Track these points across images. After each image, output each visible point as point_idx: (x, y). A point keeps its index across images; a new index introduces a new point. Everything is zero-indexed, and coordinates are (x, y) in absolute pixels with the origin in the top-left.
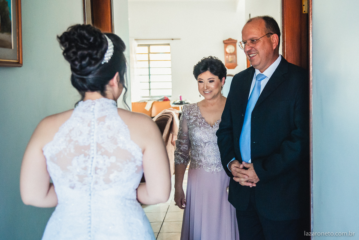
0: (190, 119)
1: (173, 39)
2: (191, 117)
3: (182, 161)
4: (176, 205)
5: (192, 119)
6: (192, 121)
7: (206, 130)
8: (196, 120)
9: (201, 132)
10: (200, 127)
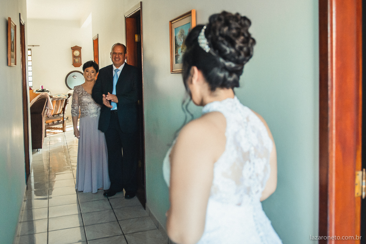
0: (79, 93)
1: (33, 46)
2: (79, 92)
3: (76, 115)
4: (75, 137)
5: (80, 93)
6: (81, 93)
7: (88, 97)
8: (82, 93)
9: (86, 98)
10: (85, 96)
